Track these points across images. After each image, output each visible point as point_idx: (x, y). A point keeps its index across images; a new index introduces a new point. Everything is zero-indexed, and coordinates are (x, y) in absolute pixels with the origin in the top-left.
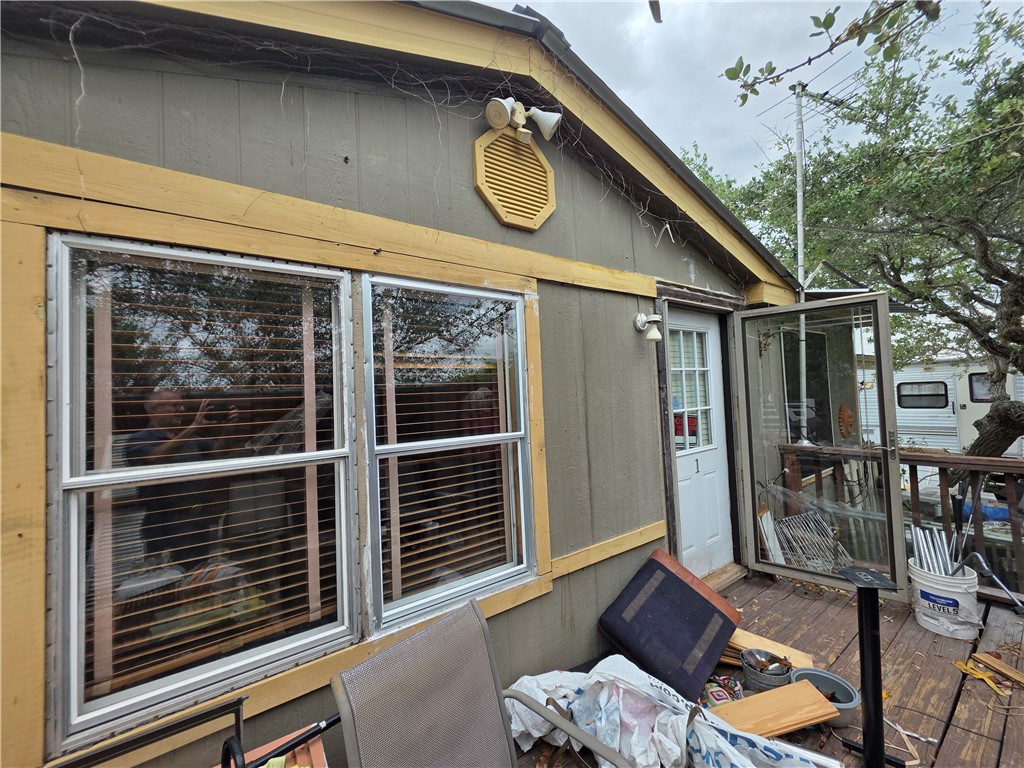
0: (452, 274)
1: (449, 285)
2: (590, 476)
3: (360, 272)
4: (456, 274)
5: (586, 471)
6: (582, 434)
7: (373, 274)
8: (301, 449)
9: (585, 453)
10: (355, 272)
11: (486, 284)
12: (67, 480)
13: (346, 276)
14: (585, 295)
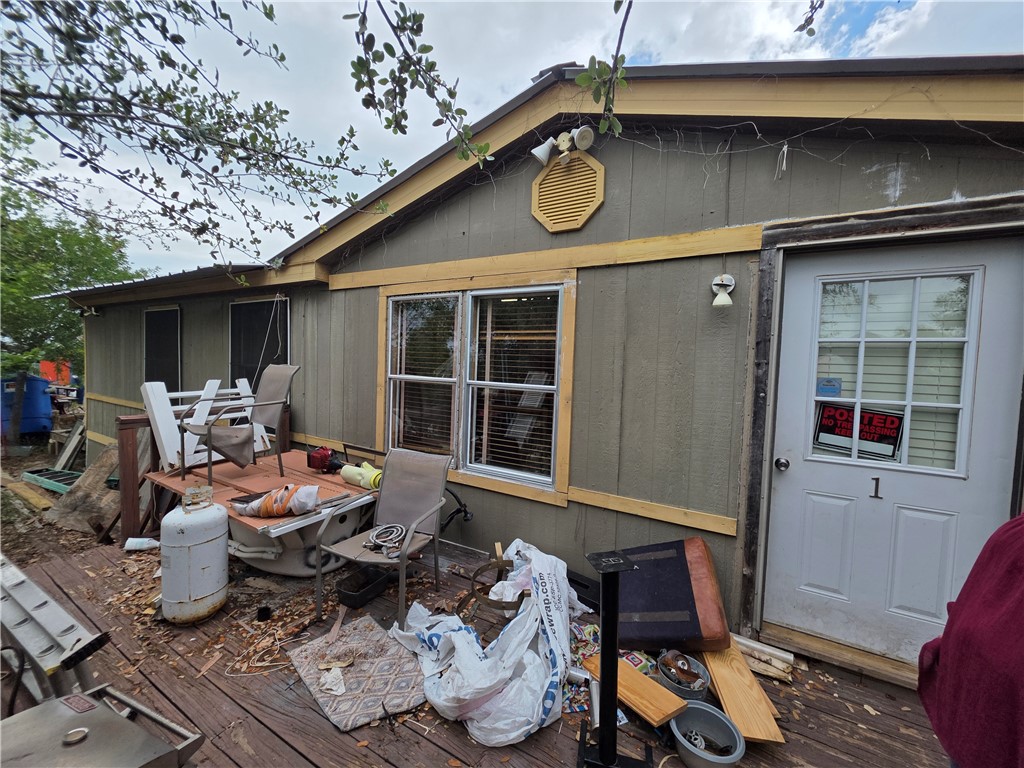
0: (511, 281)
1: (510, 287)
2: (621, 436)
3: (466, 290)
4: (513, 280)
5: (617, 431)
6: (617, 398)
7: (472, 290)
8: (451, 377)
9: (617, 415)
10: (463, 291)
11: (532, 282)
12: (390, 375)
13: (460, 294)
14: (633, 271)
